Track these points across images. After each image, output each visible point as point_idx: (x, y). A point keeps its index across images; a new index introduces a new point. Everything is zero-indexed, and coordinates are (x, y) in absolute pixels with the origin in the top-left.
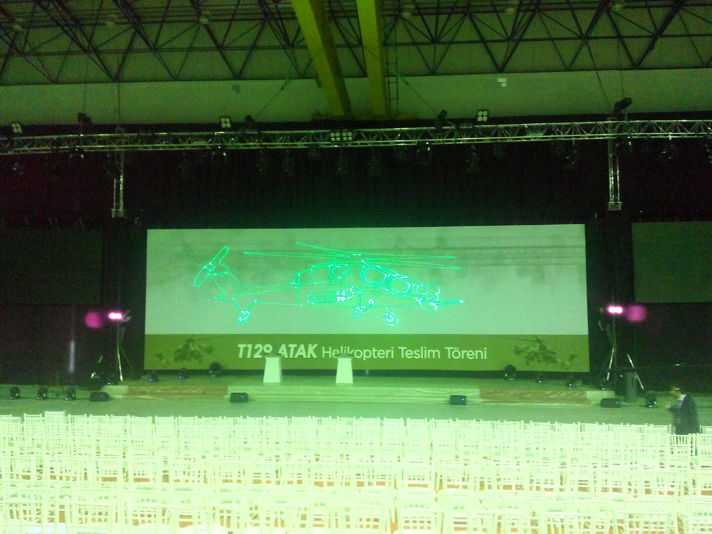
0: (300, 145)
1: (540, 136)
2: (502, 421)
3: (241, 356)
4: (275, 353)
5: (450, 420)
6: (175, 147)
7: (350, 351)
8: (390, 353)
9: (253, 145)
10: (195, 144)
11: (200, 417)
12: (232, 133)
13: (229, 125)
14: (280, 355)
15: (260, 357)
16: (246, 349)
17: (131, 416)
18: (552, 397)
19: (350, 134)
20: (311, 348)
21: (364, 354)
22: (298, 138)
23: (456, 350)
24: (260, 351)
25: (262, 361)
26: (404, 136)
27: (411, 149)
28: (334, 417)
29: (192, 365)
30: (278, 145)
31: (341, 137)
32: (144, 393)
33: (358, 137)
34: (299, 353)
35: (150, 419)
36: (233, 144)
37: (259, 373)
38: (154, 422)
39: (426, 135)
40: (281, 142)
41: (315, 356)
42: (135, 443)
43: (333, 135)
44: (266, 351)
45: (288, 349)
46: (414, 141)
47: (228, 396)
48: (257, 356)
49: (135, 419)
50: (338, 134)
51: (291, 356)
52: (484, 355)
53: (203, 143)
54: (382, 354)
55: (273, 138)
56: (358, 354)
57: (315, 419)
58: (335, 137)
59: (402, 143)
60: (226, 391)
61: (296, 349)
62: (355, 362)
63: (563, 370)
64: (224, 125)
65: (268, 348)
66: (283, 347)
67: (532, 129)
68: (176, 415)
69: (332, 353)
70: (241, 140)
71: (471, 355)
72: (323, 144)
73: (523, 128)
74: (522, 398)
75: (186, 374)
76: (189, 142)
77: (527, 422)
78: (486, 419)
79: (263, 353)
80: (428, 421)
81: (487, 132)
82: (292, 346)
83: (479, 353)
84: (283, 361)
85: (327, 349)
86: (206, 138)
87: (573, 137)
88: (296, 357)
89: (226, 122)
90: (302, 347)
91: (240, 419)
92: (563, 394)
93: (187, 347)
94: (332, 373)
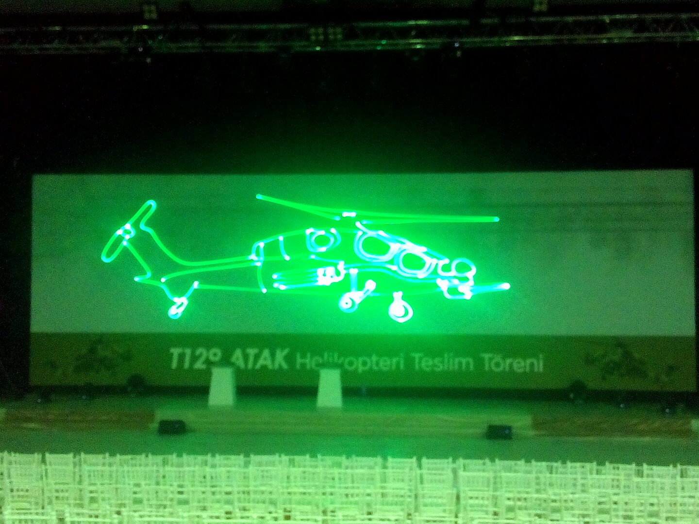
3: (174, 365)
7: (339, 358)
8: (398, 363)
12: (160, 28)
13: (154, 16)
14: (233, 364)
15: (204, 367)
16: (182, 357)
19: (339, 30)
20: (280, 355)
23: (498, 358)
24: (203, 359)
25: (208, 374)
26: (421, 32)
30: (230, 46)
31: (326, 34)
33: (351, 34)
34: (261, 362)
35: (37, 456)
37: (202, 391)
39: (454, 32)
41: (285, 366)
44: (212, 358)
46: (437, 42)
47: (155, 425)
48: (199, 365)
50: (321, 30)
51: (250, 366)
52: (539, 366)
53: (115, 43)
54: (386, 364)
55: (222, 36)
56: (351, 363)
58: (317, 35)
59: (419, 44)
60: (151, 417)
61: (257, 357)
63: (656, 388)
64: (147, 16)
65: (215, 354)
66: (238, 353)
67: (617, 25)
70: (175, 37)
71: (520, 365)
72: (298, 46)
73: (603, 22)
74: (591, 429)
75: (94, 392)
76: (96, 41)
81: (546, 29)
82: (252, 352)
84: (239, 373)
86: (119, 36)
87: (678, 36)
89: (150, 12)
90: (266, 353)
92: (657, 424)
94: (311, 392)
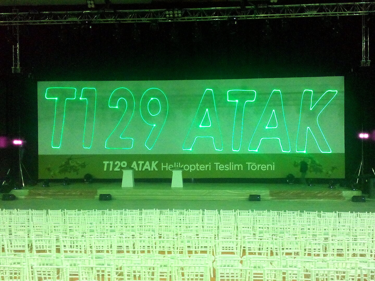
0: (144, 20)
1: (315, 13)
2: (285, 211)
3: (105, 170)
4: (129, 167)
5: (250, 211)
6: (55, 22)
7: (181, 166)
8: (208, 167)
9: (111, 20)
10: (70, 19)
11: (79, 210)
12: (96, 11)
13: (93, 6)
14: (133, 168)
15: (119, 170)
16: (109, 165)
17: (32, 209)
18: (319, 195)
19: (180, 12)
20: (154, 164)
21: (190, 168)
22: (143, 15)
23: (254, 164)
24: (118, 166)
25: (121, 173)
26: (218, 13)
27: (223, 23)
28: (171, 209)
29: (72, 175)
30: (129, 20)
31: (174, 14)
32: (39, 195)
33: (185, 14)
34: (145, 167)
35: (44, 211)
36: (97, 20)
37: (119, 181)
38: (47, 213)
39: (234, 13)
40: (130, 18)
41: (156, 170)
42: (35, 228)
43: (167, 12)
44: (123, 166)
45: (138, 165)
46: (226, 17)
47: (98, 197)
48: (117, 169)
49: (34, 212)
50: (171, 12)
51: (140, 170)
52: (273, 168)
53: (75, 19)
54: (203, 168)
56: (186, 167)
57: (158, 211)
58: (169, 14)
59: (217, 18)
60: (96, 192)
62: (184, 173)
63: (327, 177)
64: (89, 6)
65: (124, 164)
66: (135, 163)
67: (309, 8)
68: (63, 209)
69: (168, 167)
70: (102, 16)
71: (264, 167)
72: (161, 19)
73: (303, 7)
74: (298, 196)
75: (68, 182)
76: (65, 19)
77: (302, 211)
78: (273, 210)
79: (121, 167)
80: (235, 211)
81: (277, 11)
82: (141, 163)
83: (270, 167)
84: (135, 173)
85: (165, 165)
86: (77, 16)
87: (338, 14)
88: (144, 170)
89: (91, 4)
90: (147, 163)
91: (107, 211)
92: (326, 193)
93: (67, 163)
94: (169, 181)
